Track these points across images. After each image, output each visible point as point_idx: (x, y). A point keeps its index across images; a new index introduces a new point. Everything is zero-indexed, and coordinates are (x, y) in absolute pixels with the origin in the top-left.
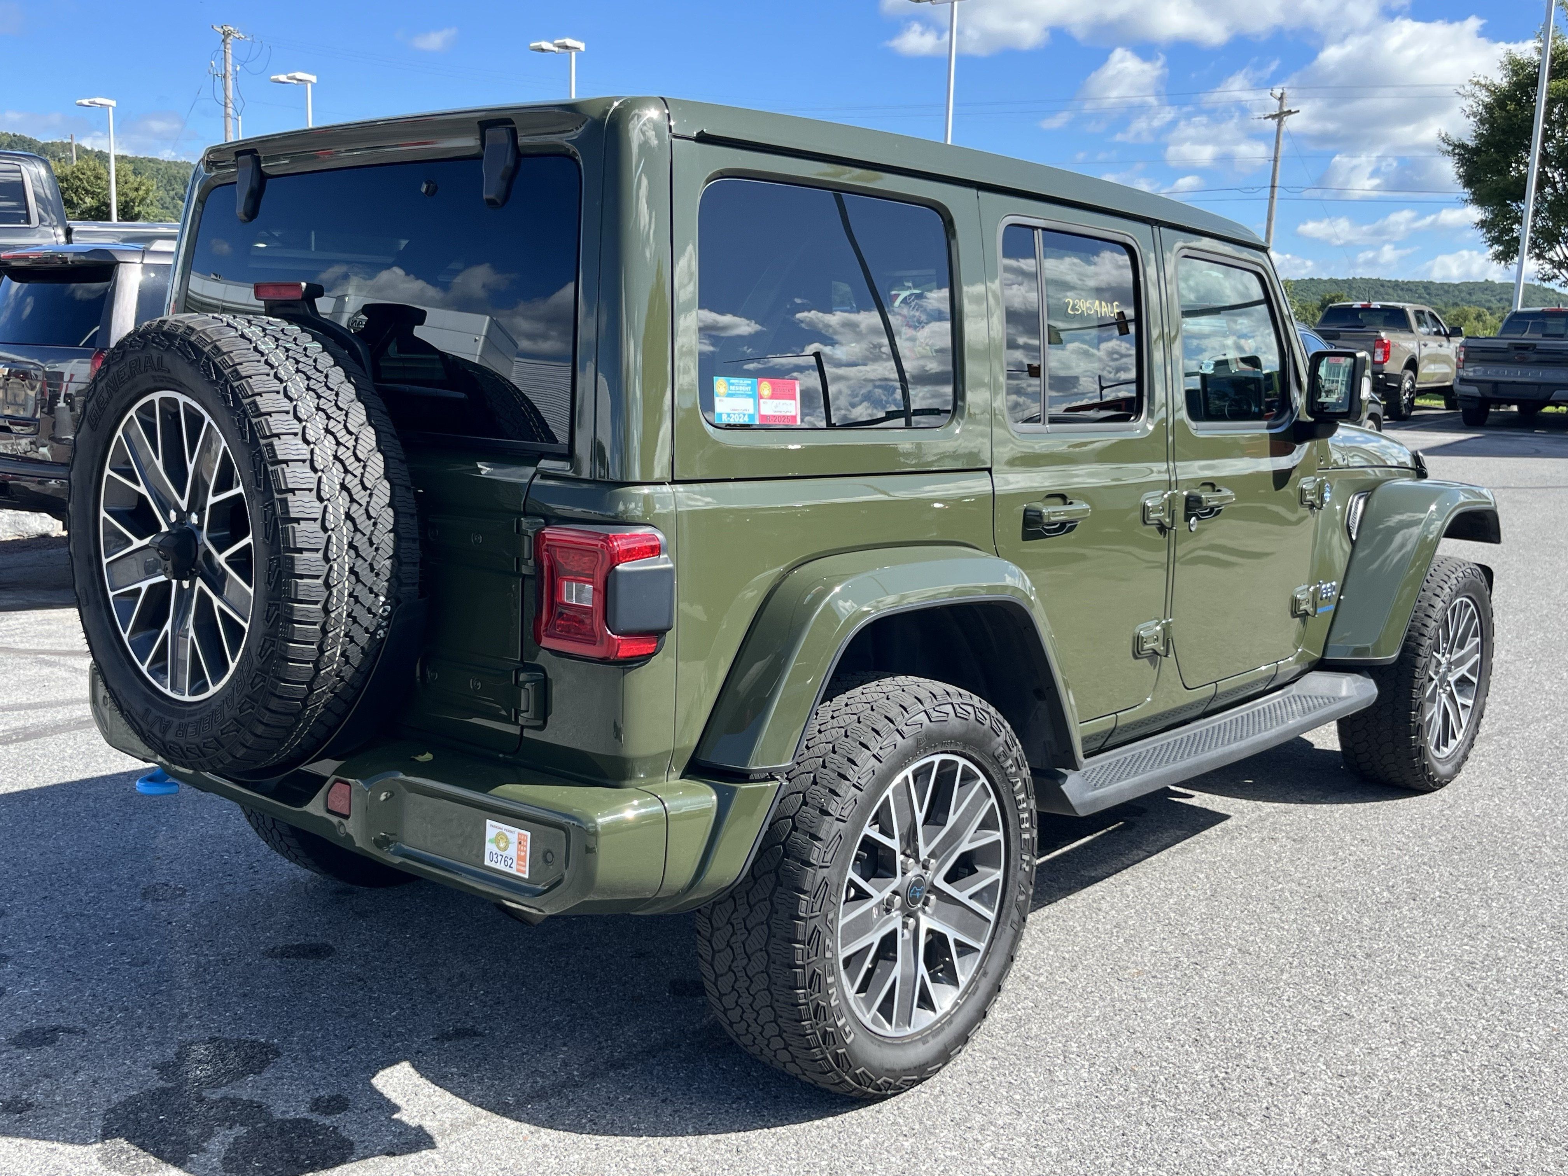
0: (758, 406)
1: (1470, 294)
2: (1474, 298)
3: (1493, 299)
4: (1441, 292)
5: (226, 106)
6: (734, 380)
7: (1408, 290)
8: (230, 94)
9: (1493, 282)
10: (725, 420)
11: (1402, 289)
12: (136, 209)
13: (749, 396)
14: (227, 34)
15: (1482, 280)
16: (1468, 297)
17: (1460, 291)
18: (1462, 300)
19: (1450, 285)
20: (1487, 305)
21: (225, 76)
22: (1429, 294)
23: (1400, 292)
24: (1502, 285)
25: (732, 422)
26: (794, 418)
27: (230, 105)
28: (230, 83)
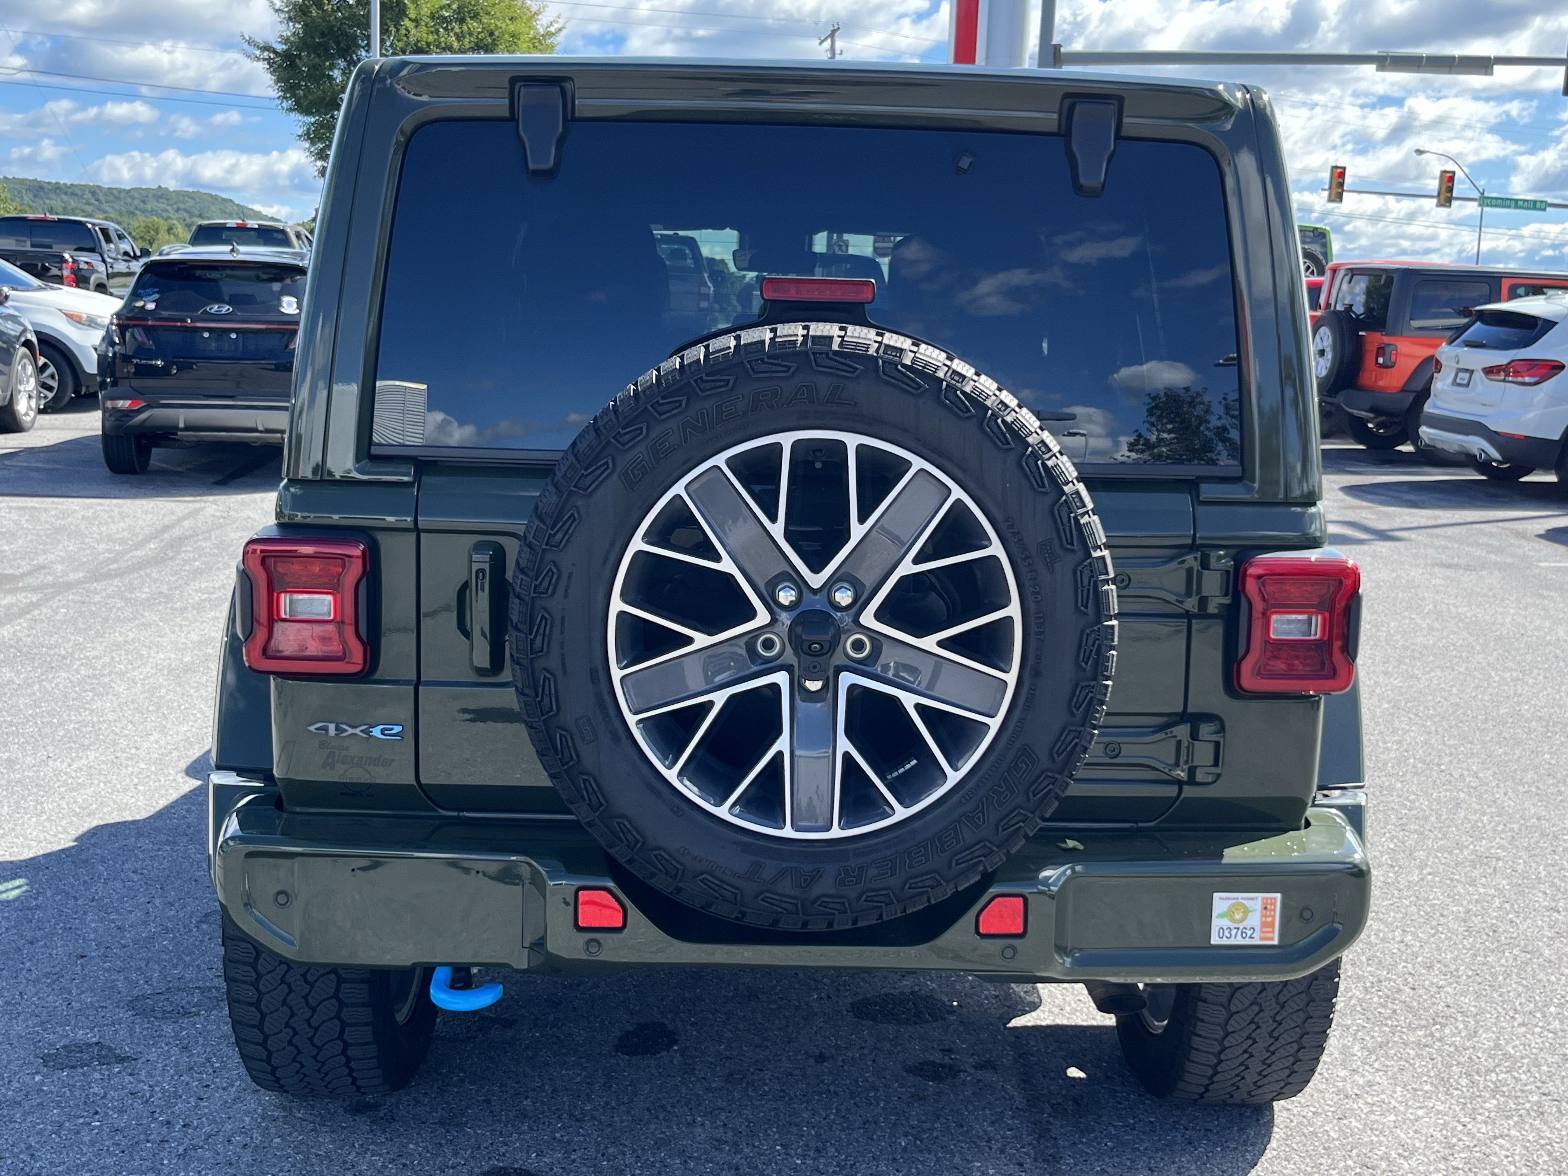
1: (144, 202)
2: (149, 207)
3: (169, 208)
4: (111, 198)
7: (73, 194)
9: (166, 189)
11: (66, 193)
15: (155, 187)
16: (142, 206)
17: (132, 198)
18: (136, 208)
19: (120, 191)
20: (165, 215)
22: (97, 200)
23: (63, 196)
24: (176, 192)
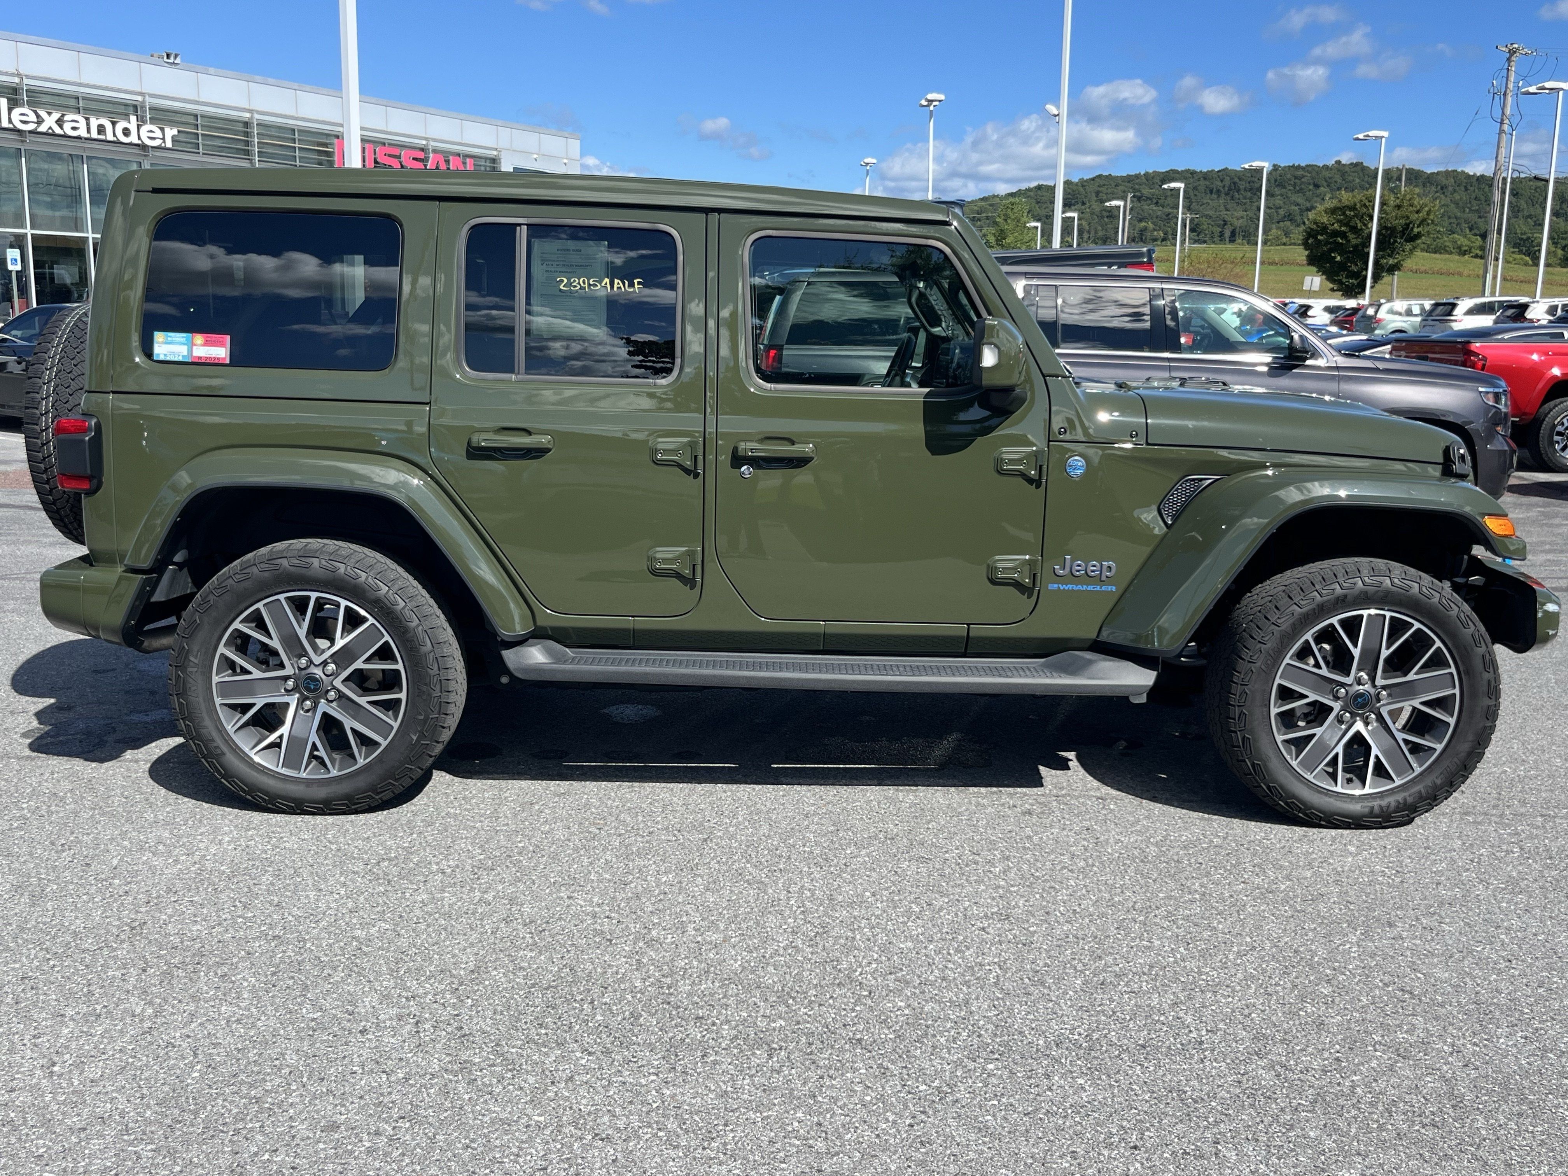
0: (191, 351)
5: (1502, 123)
6: (170, 334)
8: (1508, 111)
10: (162, 358)
12: (1416, 230)
13: (184, 344)
14: (1512, 52)
21: (1505, 94)
25: (168, 359)
26: (224, 359)
27: (1507, 121)
28: (1509, 100)
